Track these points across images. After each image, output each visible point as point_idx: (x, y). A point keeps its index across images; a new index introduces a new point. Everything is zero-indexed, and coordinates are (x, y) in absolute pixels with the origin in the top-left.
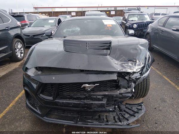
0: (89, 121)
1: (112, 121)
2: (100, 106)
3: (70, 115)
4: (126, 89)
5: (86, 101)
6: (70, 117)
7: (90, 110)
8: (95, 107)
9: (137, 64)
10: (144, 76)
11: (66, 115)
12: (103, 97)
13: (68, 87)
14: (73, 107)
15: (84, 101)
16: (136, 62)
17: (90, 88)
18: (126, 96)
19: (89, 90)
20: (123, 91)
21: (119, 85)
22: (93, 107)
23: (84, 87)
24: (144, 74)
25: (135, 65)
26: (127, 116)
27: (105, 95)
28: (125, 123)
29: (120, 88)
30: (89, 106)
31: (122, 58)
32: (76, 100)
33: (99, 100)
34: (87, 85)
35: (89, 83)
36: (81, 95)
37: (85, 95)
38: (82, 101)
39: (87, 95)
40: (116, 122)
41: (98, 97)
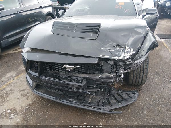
0: (70, 99)
1: (94, 104)
2: (77, 87)
3: (55, 92)
4: (110, 74)
5: (65, 81)
6: (55, 93)
7: (68, 90)
8: (73, 88)
9: (126, 50)
10: (136, 62)
11: (52, 91)
12: (83, 79)
13: (51, 66)
14: (54, 84)
15: (63, 81)
16: (125, 48)
17: (70, 69)
18: (108, 81)
19: (70, 71)
20: (105, 75)
21: (102, 69)
22: (72, 88)
23: (65, 68)
24: (137, 60)
25: (124, 51)
26: (113, 101)
27: (85, 78)
28: (108, 108)
29: (104, 73)
30: (68, 86)
31: (110, 43)
32: (57, 79)
33: (77, 81)
34: (67, 66)
35: (70, 64)
36: (63, 75)
37: (67, 75)
38: (61, 81)
39: (69, 76)
40: (98, 105)
41: (78, 79)
